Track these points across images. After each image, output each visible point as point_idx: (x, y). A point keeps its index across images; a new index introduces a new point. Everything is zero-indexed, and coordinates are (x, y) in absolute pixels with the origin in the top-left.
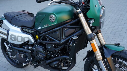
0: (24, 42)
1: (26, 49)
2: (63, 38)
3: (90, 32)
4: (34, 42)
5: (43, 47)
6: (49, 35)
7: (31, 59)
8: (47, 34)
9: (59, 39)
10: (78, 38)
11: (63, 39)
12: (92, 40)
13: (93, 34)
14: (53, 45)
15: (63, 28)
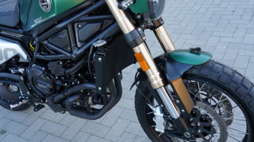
0: (7, 60)
1: (15, 74)
2: (76, 46)
3: (132, 28)
4: (28, 57)
5: (43, 68)
6: (48, 42)
7: (28, 93)
8: (45, 40)
9: (69, 48)
10: (105, 42)
11: (76, 48)
12: (137, 45)
13: (138, 31)
14: (61, 63)
15: (73, 24)
